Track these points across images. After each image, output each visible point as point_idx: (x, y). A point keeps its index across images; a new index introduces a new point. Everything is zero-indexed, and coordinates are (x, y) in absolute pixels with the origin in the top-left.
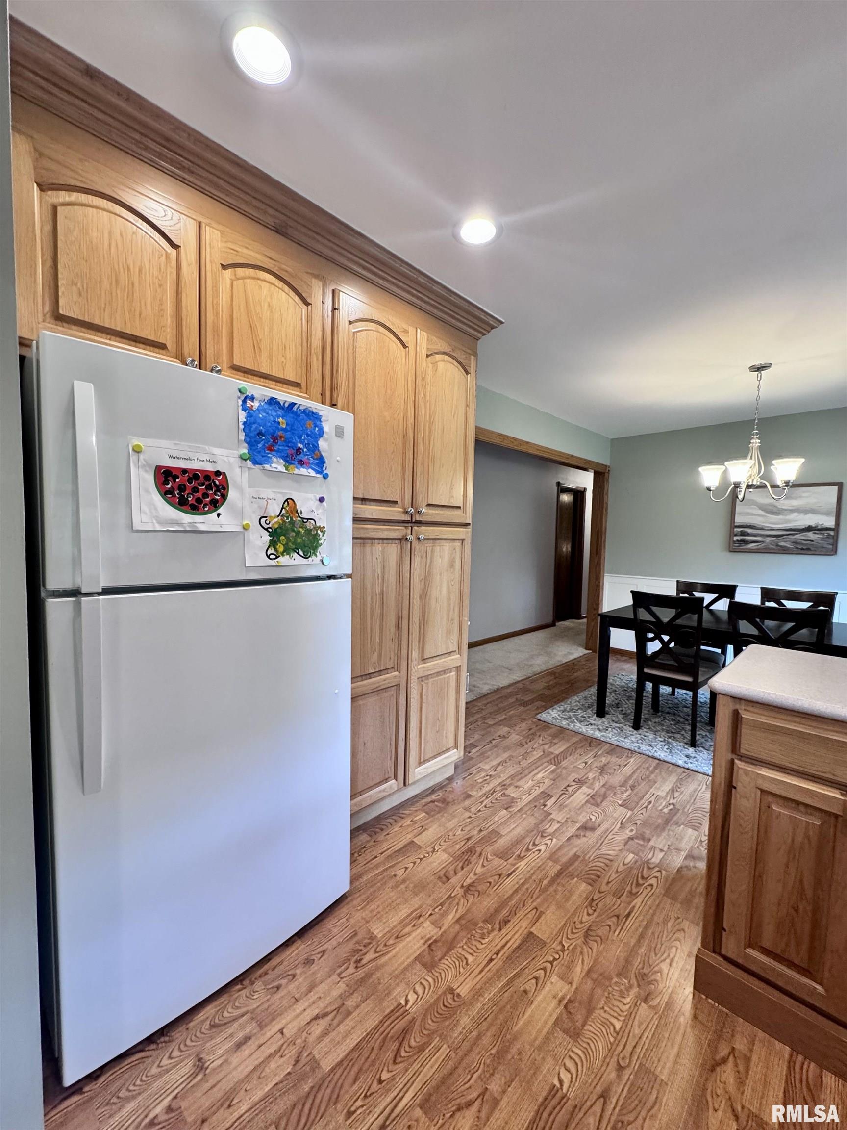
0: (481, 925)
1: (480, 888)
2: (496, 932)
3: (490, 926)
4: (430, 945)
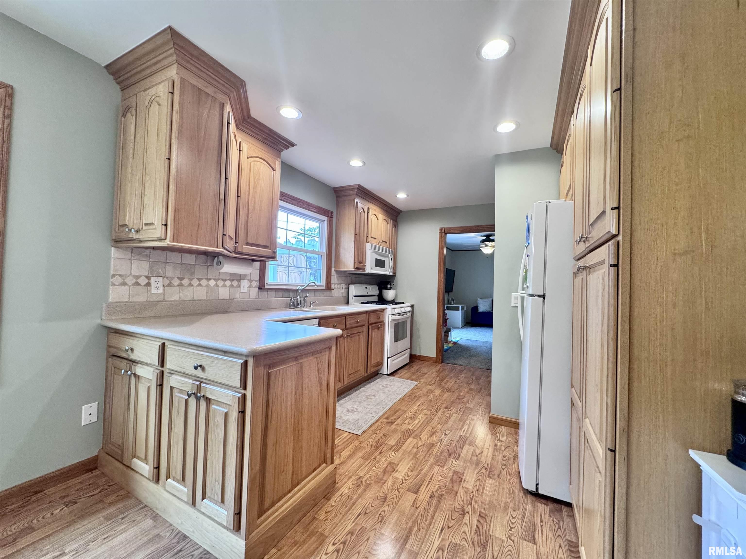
0: (444, 493)
1: (457, 514)
2: (434, 491)
3: (439, 493)
4: (462, 479)
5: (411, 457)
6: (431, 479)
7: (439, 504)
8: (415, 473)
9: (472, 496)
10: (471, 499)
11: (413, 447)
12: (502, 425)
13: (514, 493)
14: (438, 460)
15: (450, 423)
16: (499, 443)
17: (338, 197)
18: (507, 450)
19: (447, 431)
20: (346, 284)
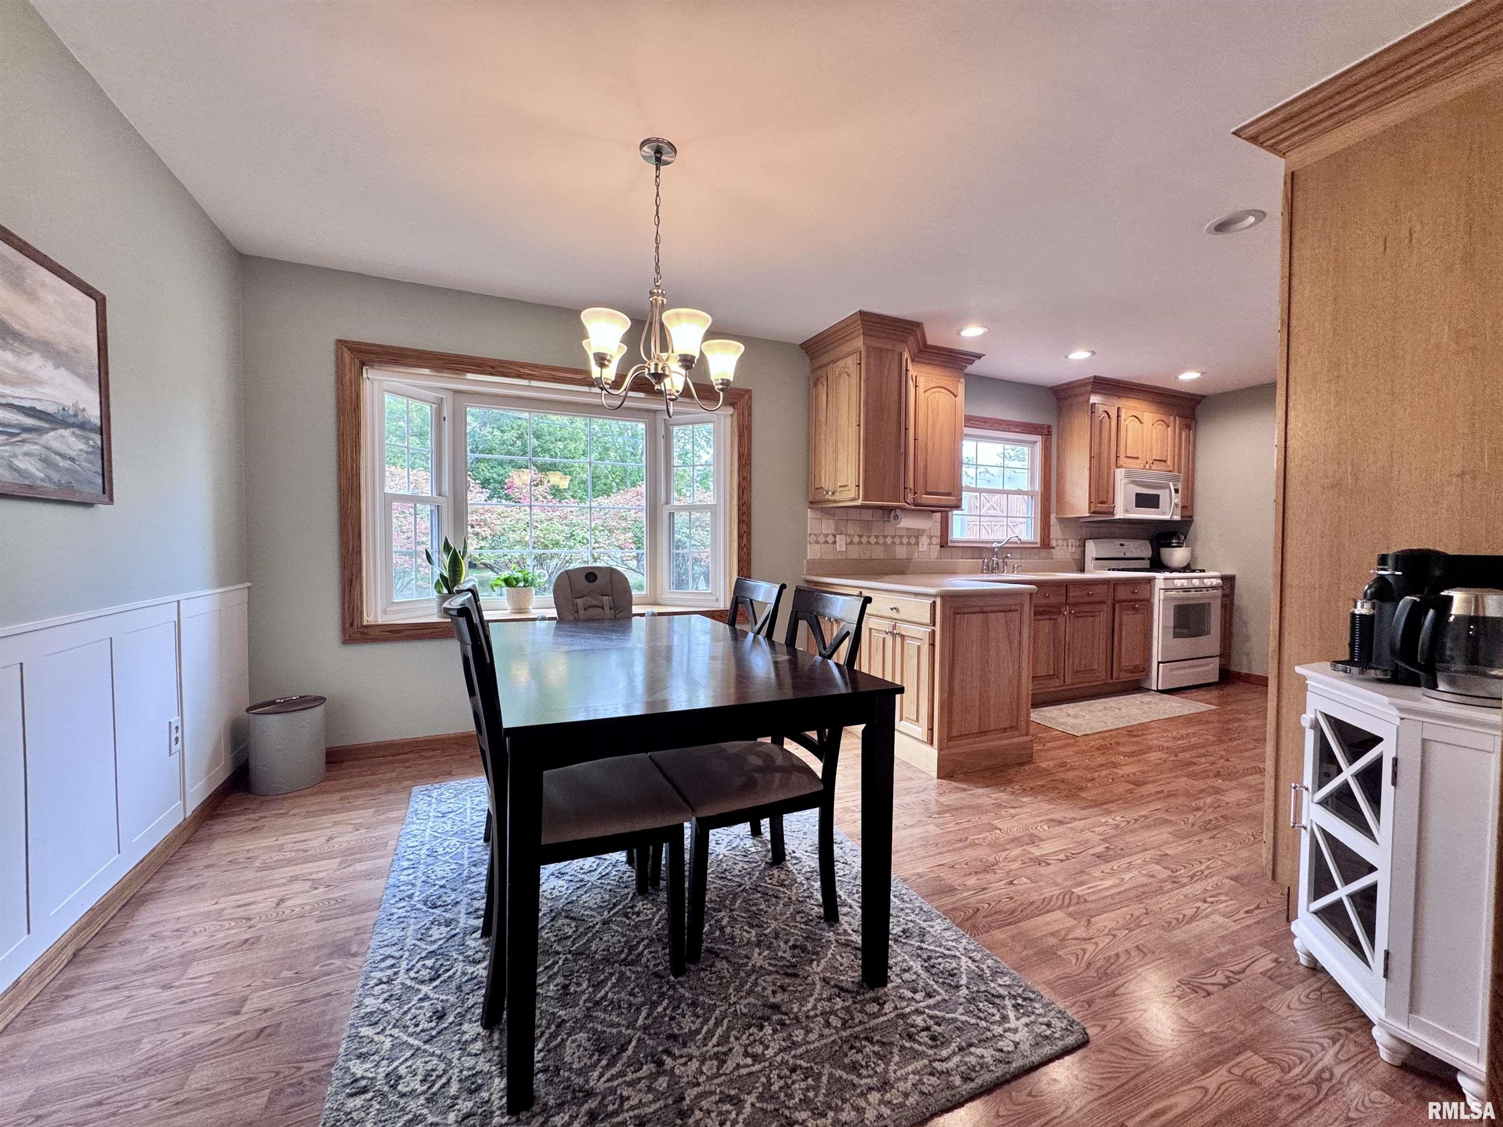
0: (1180, 794)
2: (1167, 790)
4: (1220, 793)
5: (1150, 764)
6: (1168, 783)
7: (1166, 798)
8: (1147, 775)
11: (1159, 759)
14: (1194, 774)
17: (1059, 400)
20: (1079, 540)
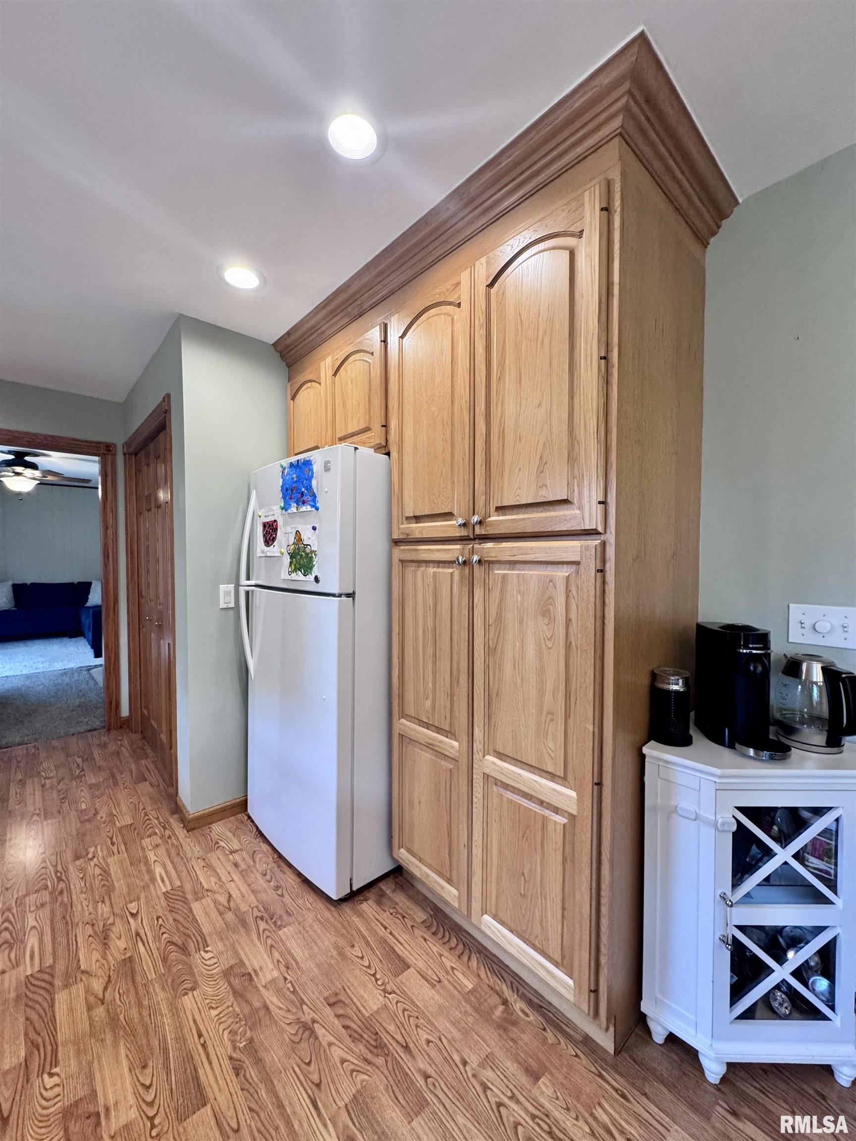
0: (248, 1034)
1: (304, 1045)
2: (230, 1052)
3: (241, 1045)
4: (249, 974)
5: (109, 1037)
6: (200, 1035)
7: (264, 1067)
8: (156, 1063)
9: (289, 985)
10: (294, 992)
11: (89, 1008)
12: (211, 823)
13: (327, 920)
14: (173, 981)
15: (120, 885)
16: (237, 857)
18: (257, 860)
19: (129, 906)
